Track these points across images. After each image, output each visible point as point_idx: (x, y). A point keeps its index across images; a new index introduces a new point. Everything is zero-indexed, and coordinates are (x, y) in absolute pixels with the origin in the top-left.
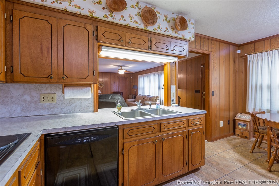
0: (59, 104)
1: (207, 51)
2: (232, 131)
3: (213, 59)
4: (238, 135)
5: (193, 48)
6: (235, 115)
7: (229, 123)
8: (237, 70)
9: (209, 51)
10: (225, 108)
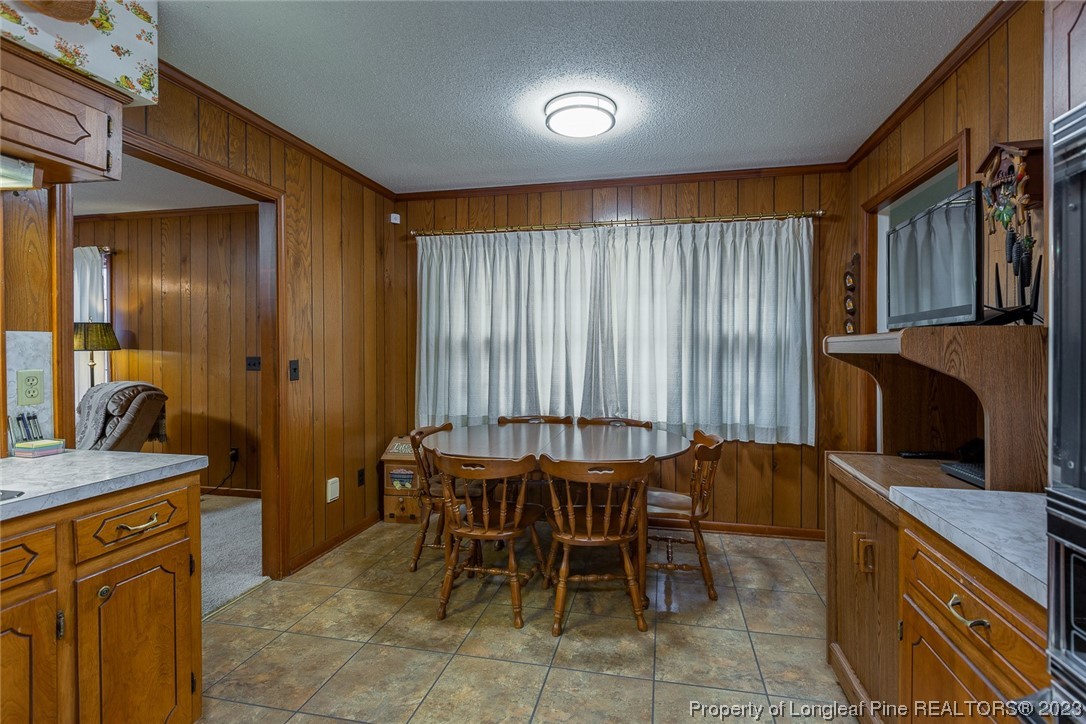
1: (261, 183)
2: (372, 509)
3: (293, 224)
4: (392, 516)
5: (186, 152)
6: (383, 446)
7: (361, 481)
8: (390, 284)
9: (274, 188)
10: (346, 425)
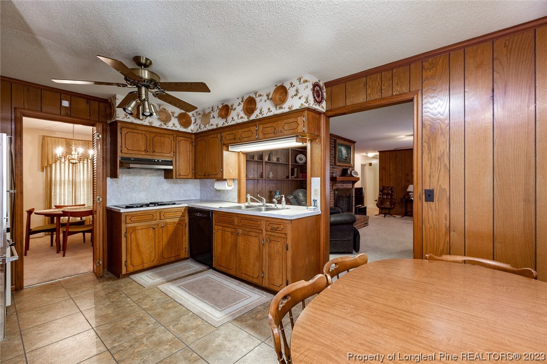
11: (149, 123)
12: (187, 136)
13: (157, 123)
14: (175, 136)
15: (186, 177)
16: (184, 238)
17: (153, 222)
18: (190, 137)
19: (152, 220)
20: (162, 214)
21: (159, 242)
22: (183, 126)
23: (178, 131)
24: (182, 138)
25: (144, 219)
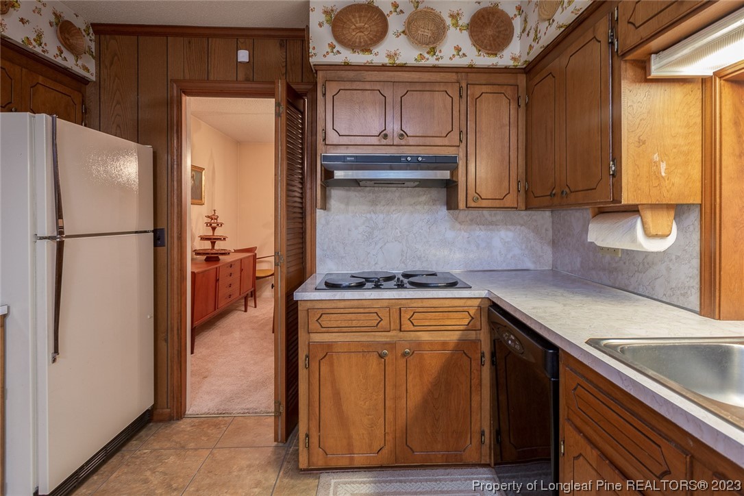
0: (625, 263)
11: (389, 56)
12: (502, 79)
13: (409, 54)
14: (464, 85)
15: (497, 203)
16: (475, 398)
17: (381, 337)
18: (512, 82)
19: (376, 328)
20: (406, 316)
21: (396, 399)
22: (485, 48)
23: (471, 69)
24: (484, 89)
25: (354, 323)
